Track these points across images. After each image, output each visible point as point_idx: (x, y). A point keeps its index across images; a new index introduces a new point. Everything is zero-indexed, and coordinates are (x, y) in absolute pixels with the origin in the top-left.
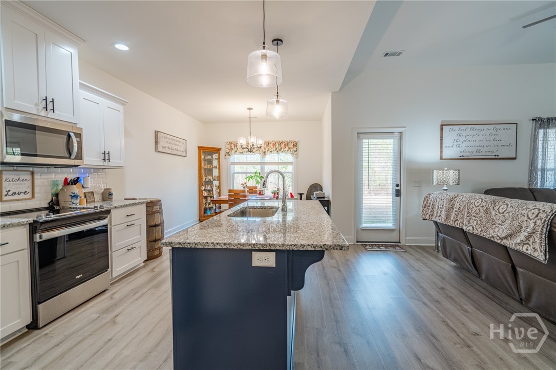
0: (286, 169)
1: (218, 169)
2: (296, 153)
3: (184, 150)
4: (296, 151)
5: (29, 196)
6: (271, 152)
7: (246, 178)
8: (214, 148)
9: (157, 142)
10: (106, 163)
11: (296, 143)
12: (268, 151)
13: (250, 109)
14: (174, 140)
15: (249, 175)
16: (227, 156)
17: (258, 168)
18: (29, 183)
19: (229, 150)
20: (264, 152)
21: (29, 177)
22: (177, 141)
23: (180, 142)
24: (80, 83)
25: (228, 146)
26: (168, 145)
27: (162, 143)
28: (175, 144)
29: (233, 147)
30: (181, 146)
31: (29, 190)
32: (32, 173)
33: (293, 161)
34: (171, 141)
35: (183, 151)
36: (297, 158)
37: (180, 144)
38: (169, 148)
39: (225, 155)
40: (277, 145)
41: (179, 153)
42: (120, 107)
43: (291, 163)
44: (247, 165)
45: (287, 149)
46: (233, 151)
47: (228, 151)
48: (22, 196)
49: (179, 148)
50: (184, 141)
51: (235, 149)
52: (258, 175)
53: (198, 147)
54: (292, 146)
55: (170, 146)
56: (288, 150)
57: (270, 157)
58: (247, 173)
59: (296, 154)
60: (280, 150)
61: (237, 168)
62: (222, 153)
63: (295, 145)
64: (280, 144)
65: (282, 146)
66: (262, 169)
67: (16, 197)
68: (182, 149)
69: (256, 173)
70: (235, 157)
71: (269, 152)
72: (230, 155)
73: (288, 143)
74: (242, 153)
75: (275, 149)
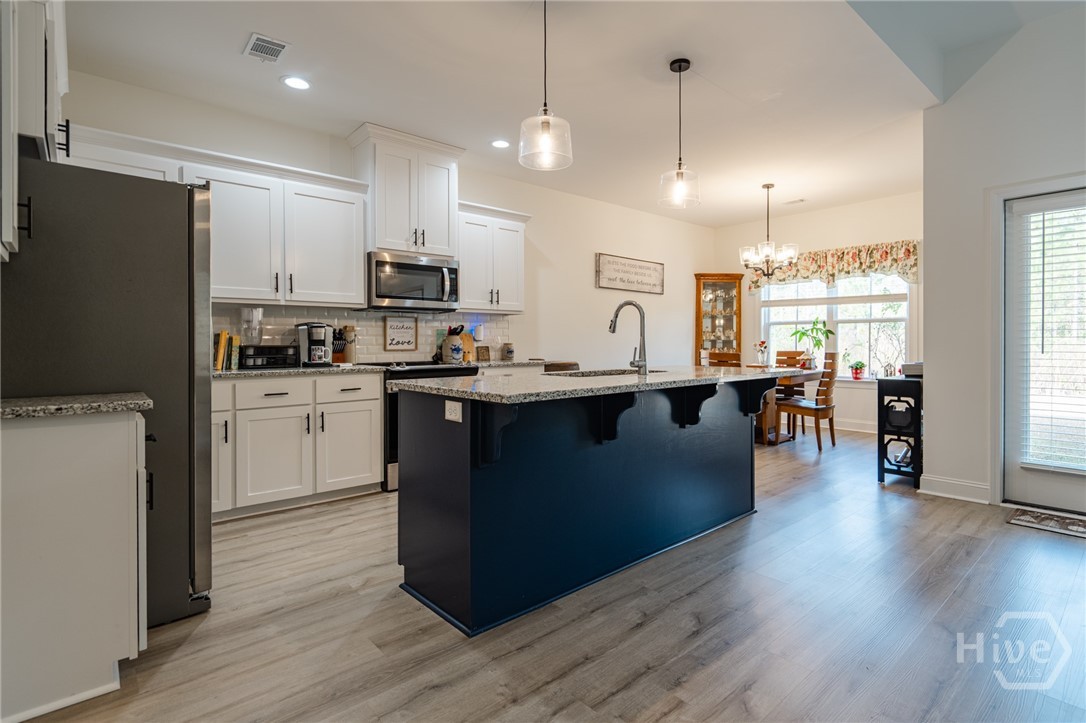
1: (735, 317)
2: (914, 269)
3: (658, 282)
4: (915, 265)
5: (412, 347)
6: (848, 272)
7: (795, 333)
8: (727, 275)
9: (598, 272)
10: (495, 306)
11: (915, 247)
12: (840, 271)
13: (768, 187)
14: (634, 266)
15: (800, 327)
16: (753, 289)
17: (820, 313)
18: (413, 332)
19: (758, 275)
20: (833, 275)
21: (413, 325)
22: (640, 267)
23: (649, 268)
24: (460, 204)
26: (620, 275)
27: (607, 272)
28: (636, 274)
30: (650, 276)
31: (413, 340)
32: (416, 320)
33: (906, 291)
34: (627, 268)
35: (654, 285)
37: (647, 272)
38: (622, 280)
39: (750, 288)
40: (863, 255)
41: (646, 288)
42: (519, 225)
43: (902, 297)
44: (797, 305)
45: (889, 262)
47: (755, 279)
48: (406, 346)
49: (646, 280)
50: (659, 267)
52: (820, 326)
53: (696, 275)
54: (901, 254)
55: (625, 277)
56: (892, 265)
57: (846, 286)
58: (796, 323)
59: (915, 274)
60: (870, 267)
61: (777, 314)
62: (745, 283)
63: (913, 251)
64: (870, 253)
65: (877, 256)
66: (830, 314)
67: (400, 347)
68: (654, 279)
69: (816, 323)
70: (772, 291)
71: (843, 273)
72: (759, 287)
73: (892, 247)
74: (784, 280)
75: (858, 265)
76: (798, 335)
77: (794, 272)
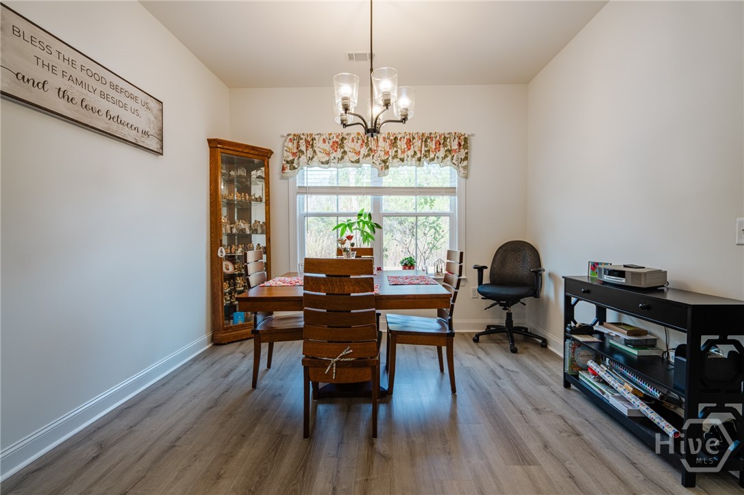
0: (431, 206)
1: (263, 205)
2: (465, 163)
3: (152, 130)
4: (466, 158)
6: (402, 160)
7: (338, 227)
8: (253, 148)
11: (466, 139)
12: (393, 158)
14: (96, 77)
15: (343, 220)
16: (287, 171)
17: (364, 204)
19: (294, 154)
20: (385, 162)
23: (135, 99)
25: (290, 145)
28: (102, 95)
29: (303, 148)
30: (135, 112)
33: (457, 186)
34: (79, 75)
35: (145, 133)
36: (466, 177)
37: (130, 103)
38: (62, 93)
39: (283, 169)
40: (417, 143)
41: (131, 135)
43: (450, 191)
44: (337, 194)
45: (441, 153)
46: (303, 158)
47: (291, 158)
49: (126, 116)
50: (153, 104)
51: (310, 152)
52: (367, 219)
53: (210, 141)
54: (455, 147)
55: (74, 90)
56: (446, 156)
57: (398, 175)
58: (338, 215)
59: (465, 168)
60: (425, 156)
61: (313, 203)
62: (275, 163)
63: (464, 143)
64: (425, 139)
65: (432, 145)
66: (377, 205)
68: (144, 125)
69: (360, 215)
71: (395, 160)
72: (294, 168)
73: (445, 139)
74: (327, 162)
75: (413, 153)
76: (340, 229)
77: (339, 154)
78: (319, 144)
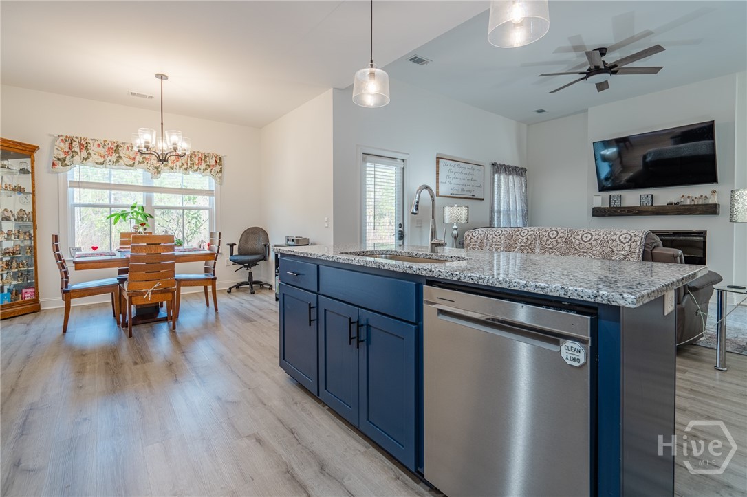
0: (194, 203)
2: (220, 175)
4: (221, 172)
6: (172, 168)
7: (111, 216)
8: (20, 144)
11: (220, 159)
13: (162, 77)
15: (114, 211)
16: (58, 167)
17: (139, 199)
19: (65, 153)
20: (157, 168)
25: (62, 145)
29: (77, 149)
33: (214, 189)
36: (221, 184)
39: (54, 165)
43: (209, 193)
44: (111, 189)
45: (203, 166)
46: (77, 158)
47: (62, 156)
51: (84, 154)
52: (139, 210)
54: (213, 162)
56: (206, 169)
57: (170, 178)
58: (111, 207)
59: (220, 178)
60: (191, 167)
62: (43, 157)
63: (219, 161)
64: (190, 156)
65: (196, 160)
66: (149, 200)
69: (133, 207)
70: (79, 171)
71: (166, 168)
72: (66, 165)
73: (205, 157)
74: (102, 163)
75: (181, 164)
76: (113, 218)
77: (114, 158)
78: (93, 148)
